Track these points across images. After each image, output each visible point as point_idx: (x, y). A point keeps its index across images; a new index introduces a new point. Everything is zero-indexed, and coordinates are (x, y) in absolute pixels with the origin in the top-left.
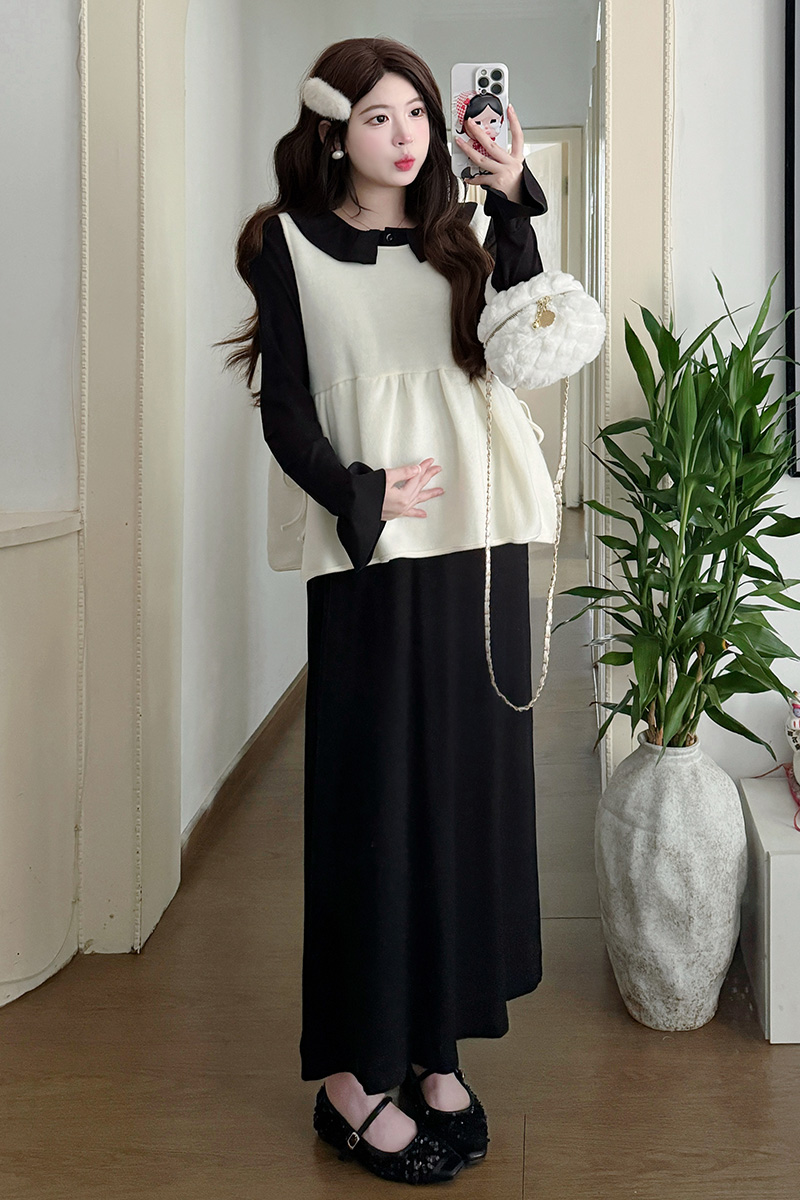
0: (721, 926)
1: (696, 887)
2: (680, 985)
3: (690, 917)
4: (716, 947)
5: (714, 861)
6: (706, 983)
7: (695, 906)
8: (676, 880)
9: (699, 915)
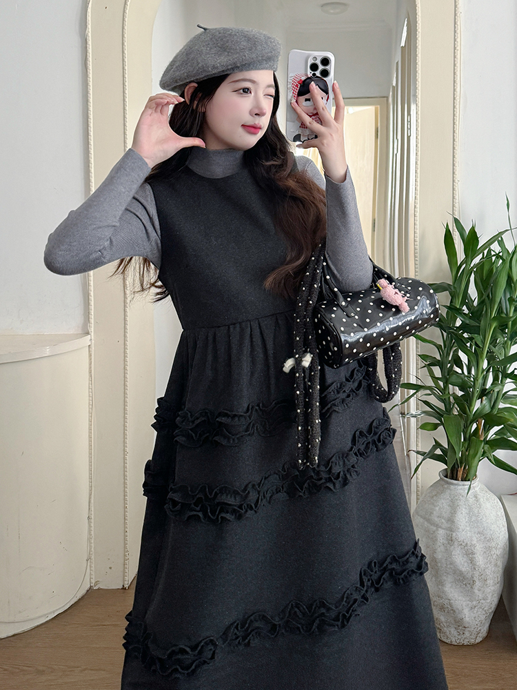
0: (493, 586)
1: (478, 564)
2: (467, 619)
3: (474, 581)
4: (490, 598)
5: (489, 549)
6: (483, 618)
7: (477, 574)
8: (465, 560)
9: (479, 580)
